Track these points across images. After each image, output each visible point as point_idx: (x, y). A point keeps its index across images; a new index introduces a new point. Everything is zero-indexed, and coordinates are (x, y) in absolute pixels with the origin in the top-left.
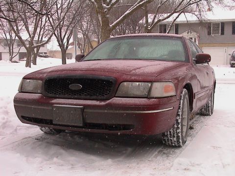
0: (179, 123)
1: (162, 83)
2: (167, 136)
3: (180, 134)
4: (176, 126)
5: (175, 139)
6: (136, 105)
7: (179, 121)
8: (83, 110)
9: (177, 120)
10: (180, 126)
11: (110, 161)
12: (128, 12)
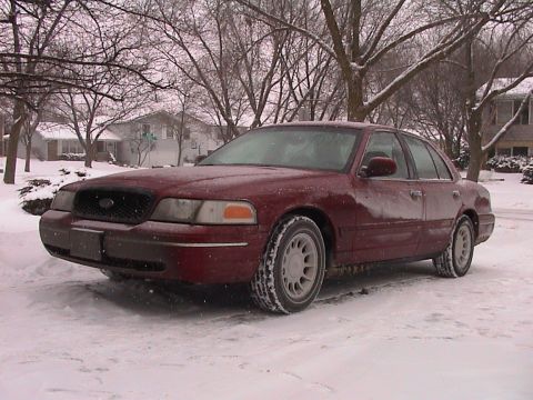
0: (269, 272)
1: (221, 203)
2: (255, 292)
3: (273, 291)
4: (265, 277)
5: (268, 298)
6: (168, 233)
7: (271, 268)
8: (102, 237)
9: (267, 267)
10: (271, 276)
11: (137, 317)
12: (400, 77)
